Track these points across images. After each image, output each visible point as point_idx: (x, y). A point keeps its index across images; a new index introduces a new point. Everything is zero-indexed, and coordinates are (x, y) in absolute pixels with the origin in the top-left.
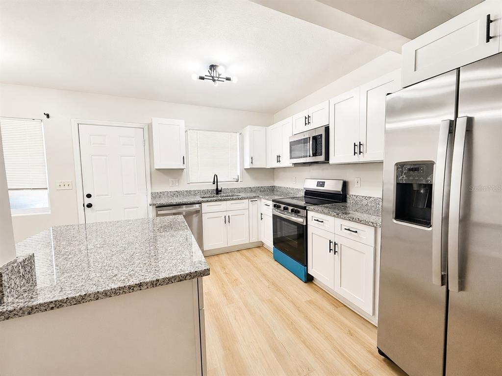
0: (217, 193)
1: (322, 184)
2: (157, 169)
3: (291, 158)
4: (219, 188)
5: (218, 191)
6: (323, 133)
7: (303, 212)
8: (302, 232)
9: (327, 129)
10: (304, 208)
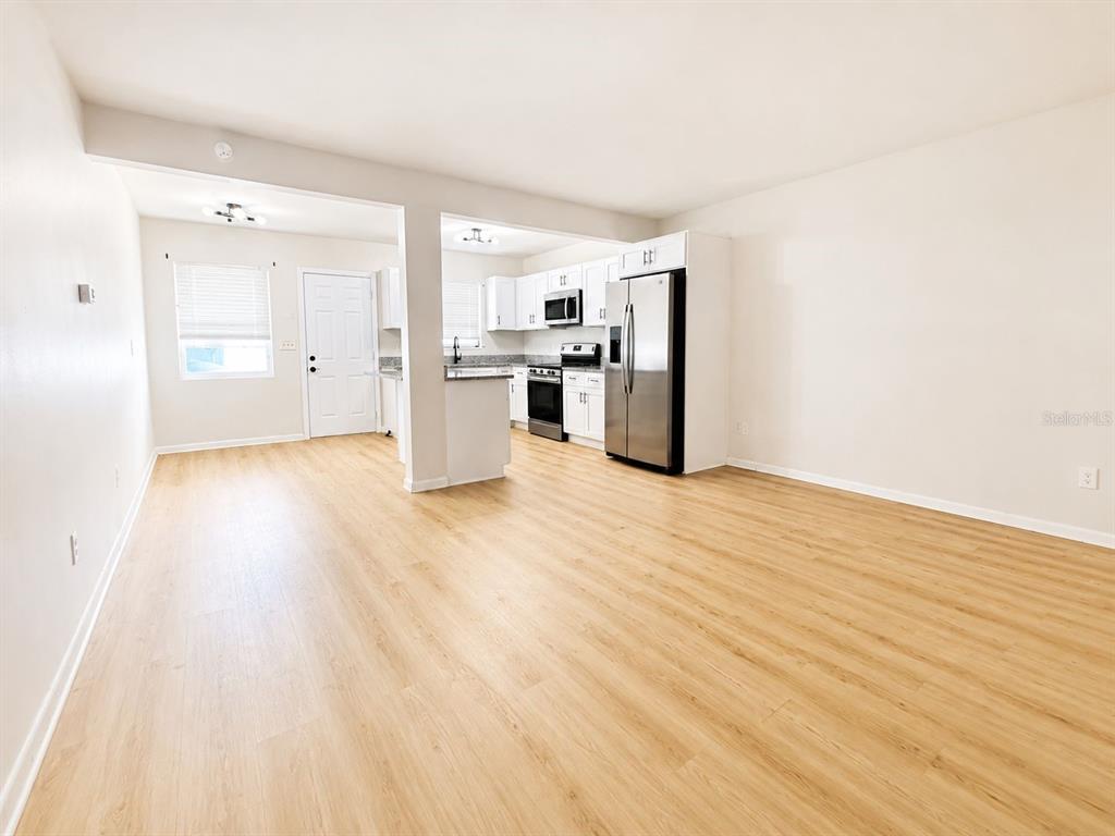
0: (456, 362)
1: (579, 348)
2: (386, 330)
3: (547, 319)
4: (458, 355)
5: (456, 359)
6: (577, 295)
7: (557, 372)
8: (557, 390)
9: (581, 292)
10: (559, 368)
